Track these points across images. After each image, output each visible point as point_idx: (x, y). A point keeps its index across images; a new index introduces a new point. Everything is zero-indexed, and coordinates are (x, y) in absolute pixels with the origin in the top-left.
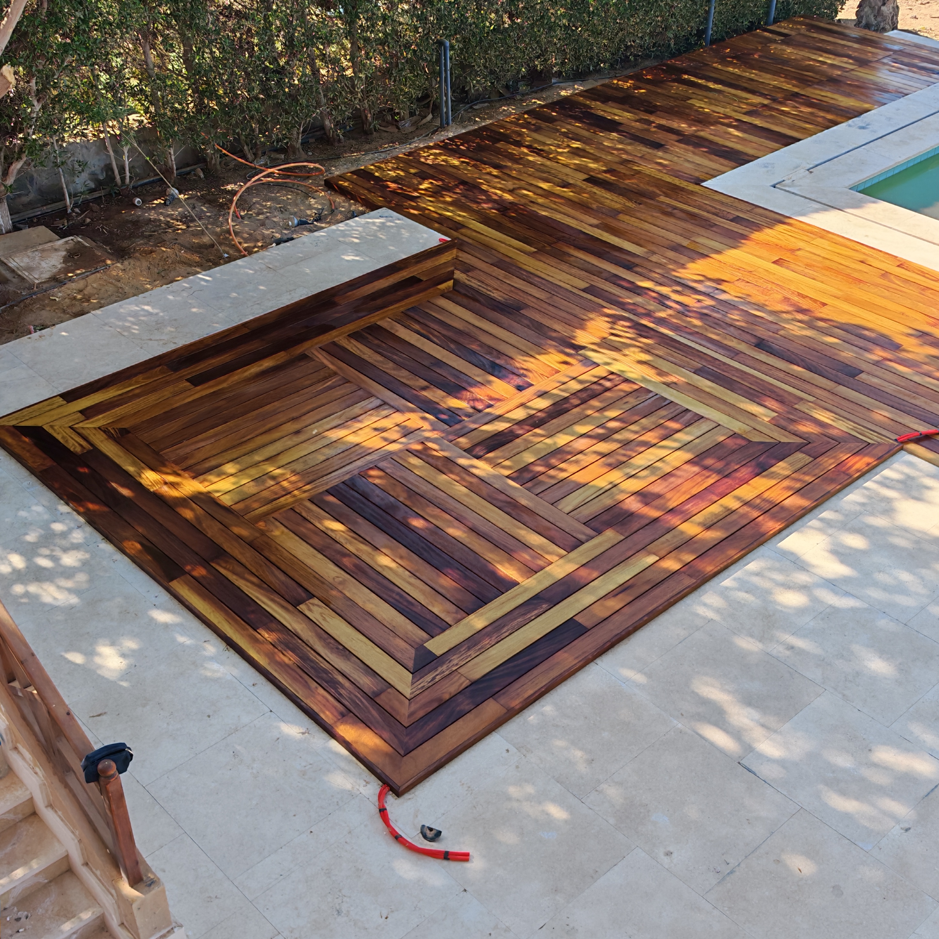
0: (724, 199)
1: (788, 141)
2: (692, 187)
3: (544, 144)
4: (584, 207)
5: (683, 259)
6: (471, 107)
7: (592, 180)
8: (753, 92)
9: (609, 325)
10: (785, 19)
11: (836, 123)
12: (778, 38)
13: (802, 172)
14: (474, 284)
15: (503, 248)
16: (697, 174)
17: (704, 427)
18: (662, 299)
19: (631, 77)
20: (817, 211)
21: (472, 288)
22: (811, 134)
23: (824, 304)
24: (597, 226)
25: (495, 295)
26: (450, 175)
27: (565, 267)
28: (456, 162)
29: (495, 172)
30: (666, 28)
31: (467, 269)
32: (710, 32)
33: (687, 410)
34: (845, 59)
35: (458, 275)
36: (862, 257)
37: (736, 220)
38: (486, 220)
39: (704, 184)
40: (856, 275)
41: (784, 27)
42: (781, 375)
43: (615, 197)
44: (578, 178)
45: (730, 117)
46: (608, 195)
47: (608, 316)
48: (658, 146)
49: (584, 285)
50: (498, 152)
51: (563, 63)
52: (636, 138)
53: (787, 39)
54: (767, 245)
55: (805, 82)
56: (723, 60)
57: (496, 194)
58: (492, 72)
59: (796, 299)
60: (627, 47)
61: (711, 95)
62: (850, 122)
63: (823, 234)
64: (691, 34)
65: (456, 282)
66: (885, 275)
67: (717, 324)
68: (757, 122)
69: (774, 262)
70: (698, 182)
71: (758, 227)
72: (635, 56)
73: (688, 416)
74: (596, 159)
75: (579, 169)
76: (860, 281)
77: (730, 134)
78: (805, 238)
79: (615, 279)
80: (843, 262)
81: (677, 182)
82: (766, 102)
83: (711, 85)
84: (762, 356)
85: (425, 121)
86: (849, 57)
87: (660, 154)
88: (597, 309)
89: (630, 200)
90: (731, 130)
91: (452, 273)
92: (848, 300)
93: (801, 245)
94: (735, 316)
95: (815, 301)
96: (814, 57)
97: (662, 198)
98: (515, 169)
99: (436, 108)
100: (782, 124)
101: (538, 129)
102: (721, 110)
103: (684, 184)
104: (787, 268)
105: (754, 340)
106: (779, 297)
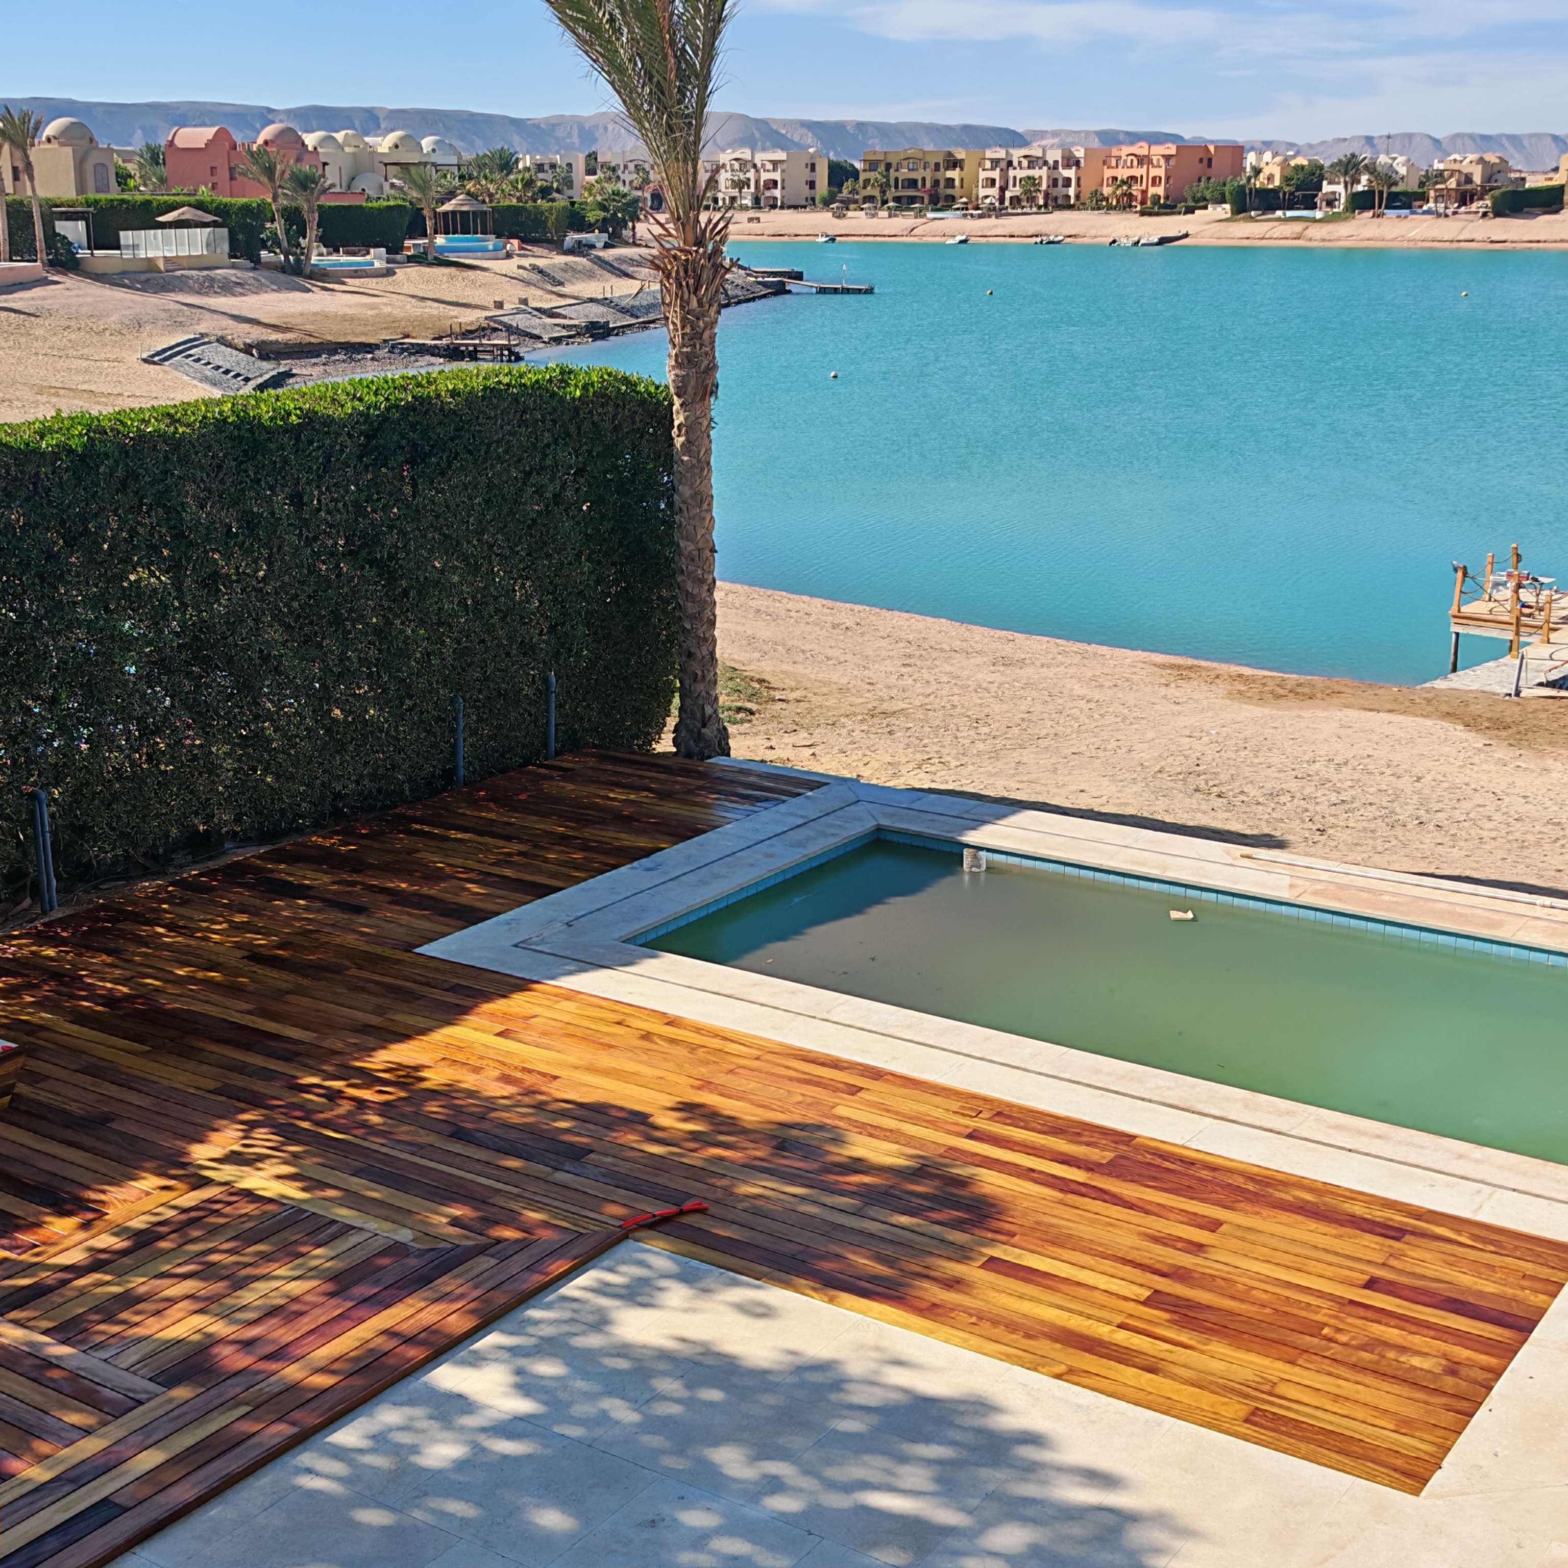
0: (441, 965)
1: (543, 891)
2: (406, 956)
3: (191, 919)
4: (234, 990)
5: (371, 1041)
6: (96, 887)
7: (256, 956)
8: (508, 838)
9: (240, 1134)
10: (570, 751)
11: (615, 867)
12: (555, 774)
13: (558, 926)
14: (44, 1097)
15: (100, 1051)
16: (410, 939)
17: (354, 1239)
18: (334, 1096)
19: (337, 833)
20: (570, 973)
21: (39, 1103)
22: (578, 881)
23: (555, 1078)
24: (250, 1013)
25: (73, 1108)
26: (35, 967)
27: (191, 1065)
28: (51, 952)
29: (109, 960)
30: (395, 767)
31: (34, 1078)
32: (462, 772)
33: (333, 1222)
34: (645, 794)
35: (23, 1089)
36: (619, 1017)
37: (455, 989)
38: (82, 1019)
39: (418, 950)
40: (606, 1040)
41: (568, 761)
42: (479, 1167)
43: (284, 975)
44: (234, 958)
45: (473, 870)
46: (274, 973)
47: (242, 1123)
48: (359, 910)
49: (211, 1085)
50: (122, 935)
51: (238, 820)
52: (332, 903)
53: (568, 774)
54: (492, 1015)
55: (583, 821)
56: (475, 804)
57: (105, 988)
58: (122, 835)
59: (518, 1075)
60: (338, 796)
61: (445, 845)
62: (635, 864)
63: (572, 995)
64: (433, 776)
65: (16, 1097)
66: (647, 1036)
67: (406, 1118)
68: (508, 872)
69: (499, 1034)
70: (409, 948)
71: (488, 997)
72: (352, 808)
73: (334, 1228)
74: (266, 933)
75: (238, 946)
76: (611, 1046)
77: (468, 890)
78: (546, 1002)
79: (268, 1075)
80: (593, 1027)
81: (379, 950)
82: (523, 848)
83: (453, 834)
84: (456, 1147)
85: (19, 908)
86: (650, 790)
87: (362, 920)
88: (230, 1115)
89: (306, 976)
90: (469, 886)
91: (13, 1085)
92: (591, 1069)
93: (539, 1010)
94: (433, 1107)
95: (544, 1075)
96: (602, 793)
97: (354, 972)
98: (139, 953)
99: (36, 892)
100: (540, 871)
101: (184, 903)
102: (459, 862)
103: (388, 952)
104: (513, 1039)
105: (448, 1129)
106: (496, 1073)
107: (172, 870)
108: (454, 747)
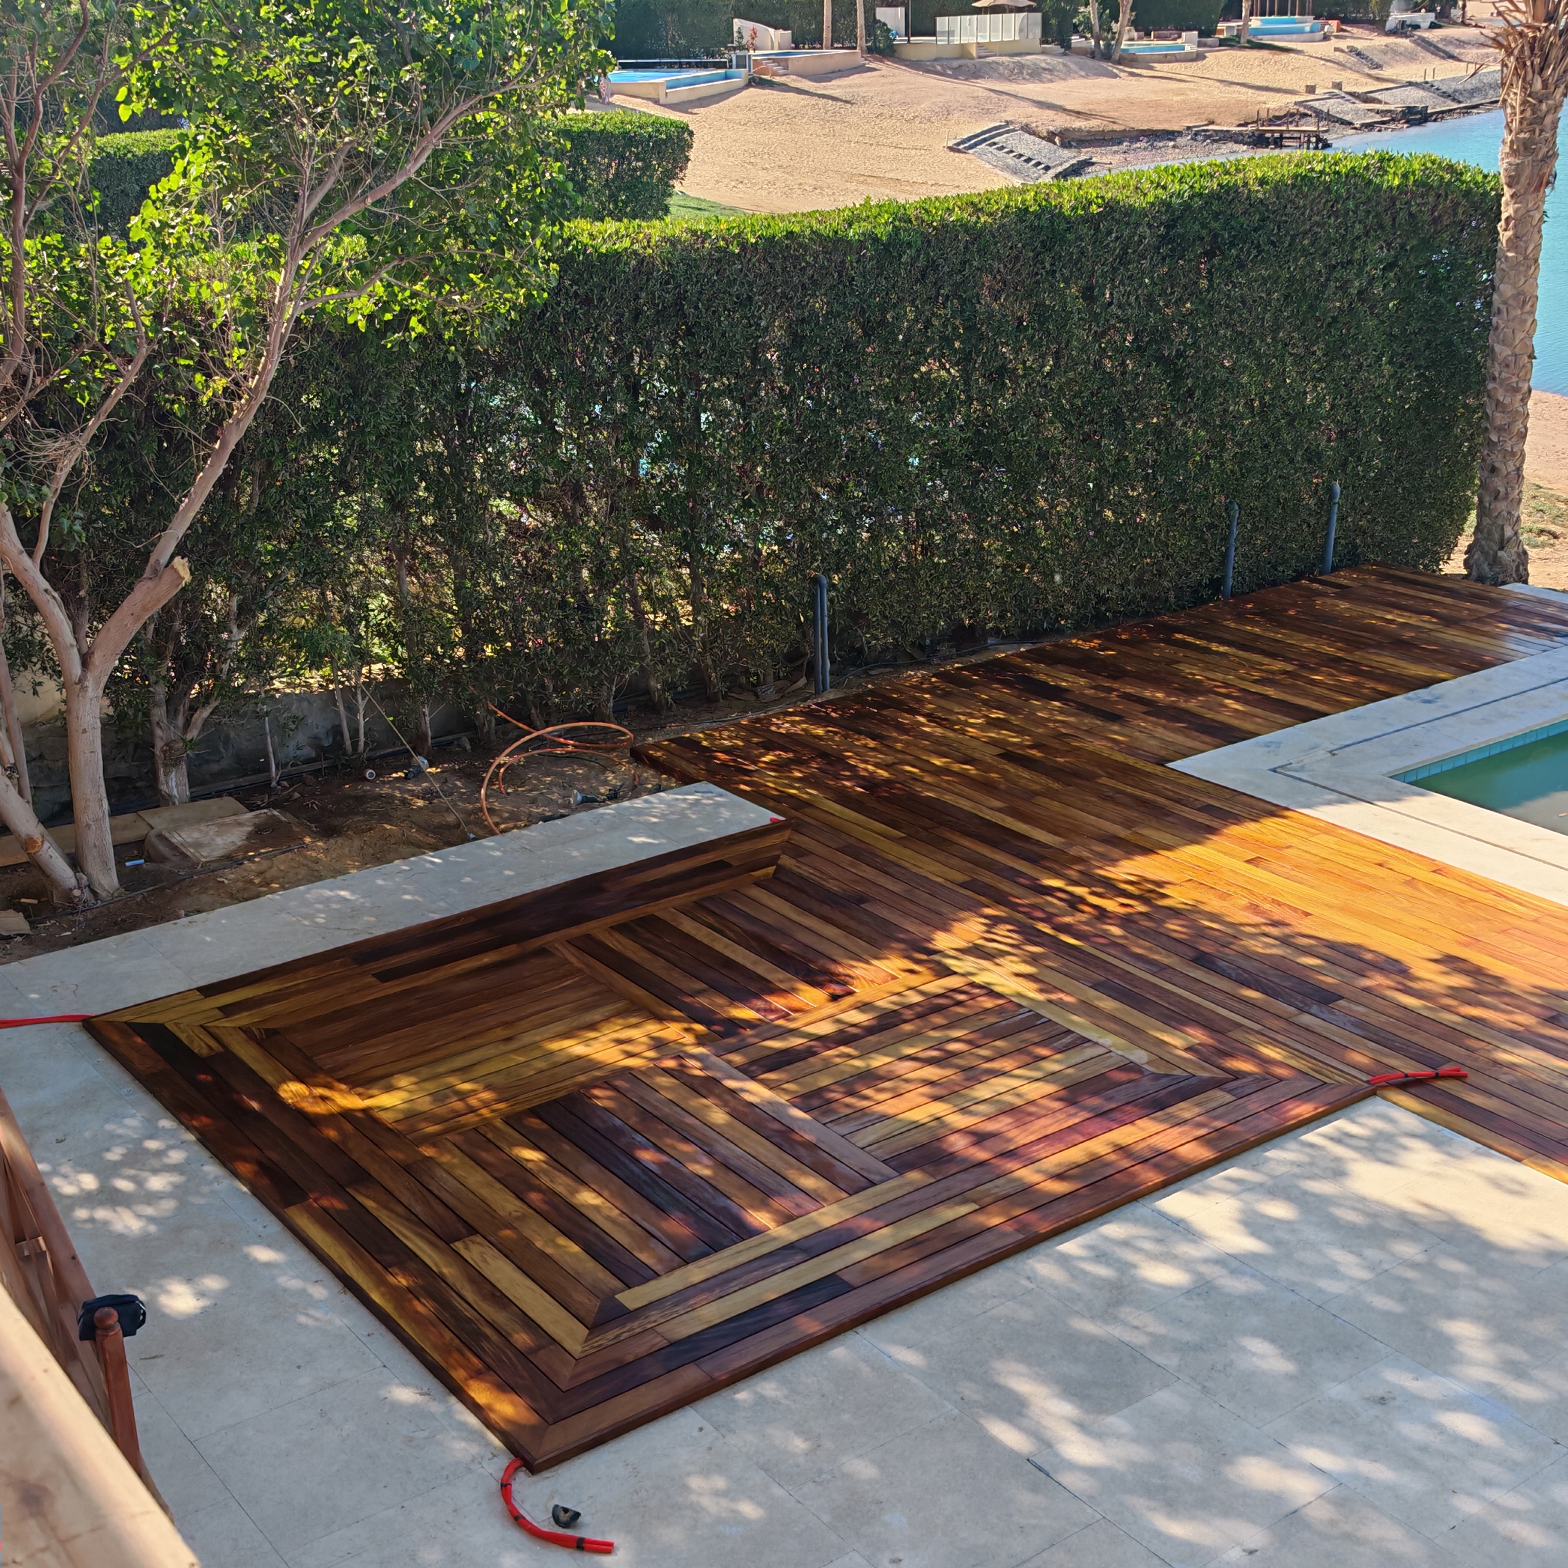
0: (1195, 784)
1: (1308, 715)
2: (1158, 770)
3: (951, 712)
4: (988, 787)
5: (1115, 852)
6: (866, 672)
7: (1009, 755)
8: (1273, 655)
9: (984, 928)
10: (1348, 567)
11: (1388, 695)
12: (1330, 590)
13: (1321, 754)
14: (805, 871)
15: (858, 832)
16: (1163, 753)
17: (1089, 1052)
18: (1075, 903)
19: (1098, 637)
20: (1329, 803)
21: (801, 877)
22: (1345, 707)
23: (1307, 914)
24: (1000, 810)
25: (832, 886)
26: (804, 745)
27: (941, 856)
28: (820, 731)
29: (872, 744)
30: (1161, 573)
31: (798, 852)
32: (1230, 582)
33: (1069, 1032)
34: (1427, 618)
35: (786, 861)
36: (1380, 858)
37: (1207, 809)
38: (844, 798)
39: (1170, 765)
40: (1363, 881)
41: (1343, 578)
42: (1220, 997)
43: (1034, 776)
44: (989, 755)
45: (1233, 686)
46: (1026, 774)
47: (986, 917)
48: (1115, 718)
49: (960, 877)
50: (885, 721)
51: (1002, 617)
52: (1085, 707)
53: (1344, 592)
54: (1242, 841)
55: (1355, 643)
56: (1241, 617)
57: (866, 770)
58: (894, 624)
59: (1267, 906)
60: (1102, 600)
61: (1208, 658)
62: (1411, 694)
63: (1331, 829)
64: (1200, 584)
65: (780, 869)
66: (1411, 882)
67: (1144, 934)
68: (1271, 692)
69: (1248, 861)
70: (1162, 762)
71: (1237, 819)
72: (1115, 612)
73: (1068, 1039)
74: (1020, 731)
75: (993, 742)
76: (1371, 889)
77: (1226, 706)
78: (1302, 834)
79: (1012, 875)
80: (1351, 865)
81: (1131, 761)
82: (1290, 668)
83: (1214, 647)
84: (1199, 974)
85: (795, 687)
86: (1433, 614)
87: (1115, 728)
88: (974, 908)
89: (1056, 780)
90: (1228, 701)
91: (778, 857)
92: (1344, 909)
93: (1294, 841)
94: (1173, 926)
95: (1295, 910)
96: (1379, 614)
97: (1104, 780)
98: (901, 741)
99: (811, 671)
100: (1306, 694)
101: (946, 695)
102: (1220, 676)
103: (1140, 765)
104: (1265, 869)
105: (1191, 953)
106: (1244, 902)
107: (935, 661)
108: (1225, 556)
